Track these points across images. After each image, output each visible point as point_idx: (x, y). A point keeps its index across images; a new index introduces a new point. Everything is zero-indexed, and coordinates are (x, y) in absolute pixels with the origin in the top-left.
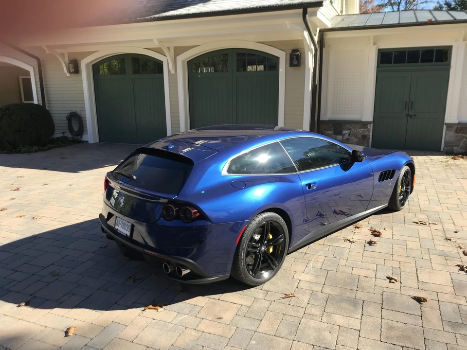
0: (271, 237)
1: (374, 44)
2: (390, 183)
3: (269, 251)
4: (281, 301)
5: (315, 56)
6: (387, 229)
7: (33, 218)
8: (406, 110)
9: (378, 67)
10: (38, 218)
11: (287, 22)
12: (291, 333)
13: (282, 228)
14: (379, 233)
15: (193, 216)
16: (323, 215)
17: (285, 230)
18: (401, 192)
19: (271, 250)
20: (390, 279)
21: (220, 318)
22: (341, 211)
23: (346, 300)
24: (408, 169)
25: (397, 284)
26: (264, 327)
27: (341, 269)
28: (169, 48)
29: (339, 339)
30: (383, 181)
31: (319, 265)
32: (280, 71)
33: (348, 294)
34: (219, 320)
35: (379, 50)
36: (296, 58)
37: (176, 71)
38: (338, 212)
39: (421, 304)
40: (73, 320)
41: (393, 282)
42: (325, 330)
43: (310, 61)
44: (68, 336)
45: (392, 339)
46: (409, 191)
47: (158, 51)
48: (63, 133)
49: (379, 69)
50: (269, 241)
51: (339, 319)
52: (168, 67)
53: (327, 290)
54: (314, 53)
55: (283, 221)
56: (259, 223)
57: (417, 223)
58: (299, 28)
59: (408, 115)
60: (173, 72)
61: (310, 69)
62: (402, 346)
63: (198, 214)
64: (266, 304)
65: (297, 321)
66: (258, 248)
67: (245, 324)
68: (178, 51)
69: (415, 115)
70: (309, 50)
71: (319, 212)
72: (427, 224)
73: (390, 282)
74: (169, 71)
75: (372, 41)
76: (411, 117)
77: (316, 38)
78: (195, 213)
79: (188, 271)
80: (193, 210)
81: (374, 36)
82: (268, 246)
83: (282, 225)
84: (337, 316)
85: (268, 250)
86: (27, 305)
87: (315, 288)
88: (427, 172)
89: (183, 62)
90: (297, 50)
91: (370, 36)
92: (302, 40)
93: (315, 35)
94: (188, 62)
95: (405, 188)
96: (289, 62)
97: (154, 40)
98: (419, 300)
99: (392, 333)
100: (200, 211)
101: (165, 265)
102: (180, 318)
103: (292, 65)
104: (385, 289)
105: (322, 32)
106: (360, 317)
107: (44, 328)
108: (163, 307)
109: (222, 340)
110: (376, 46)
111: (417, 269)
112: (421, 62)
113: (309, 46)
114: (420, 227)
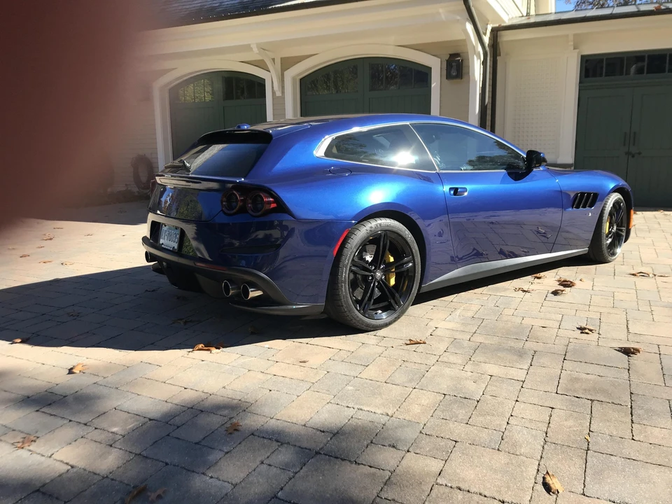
0: (392, 259)
1: (574, 49)
2: (591, 214)
3: (389, 283)
4: (402, 347)
5: (484, 63)
6: (584, 280)
7: (62, 264)
8: (624, 145)
9: (581, 82)
10: (68, 264)
11: (441, 10)
12: (411, 381)
13: (410, 247)
14: (571, 282)
15: (267, 207)
16: (482, 254)
17: (414, 251)
18: (610, 232)
19: (392, 282)
20: (582, 329)
21: (304, 362)
22: (511, 252)
23: (507, 349)
24: (619, 199)
25: (593, 336)
26: (371, 372)
27: (505, 318)
28: (274, 60)
29: (488, 389)
30: (578, 207)
31: (470, 314)
32: (433, 86)
33: (512, 344)
34: (302, 364)
35: (583, 57)
36: (456, 66)
37: (283, 92)
38: (507, 253)
39: (629, 356)
40: (84, 358)
41: (588, 333)
42: (466, 379)
43: (477, 70)
44: (73, 373)
45: (575, 391)
46: (624, 234)
47: (260, 64)
48: (126, 185)
49: (582, 85)
50: (389, 265)
51: (492, 369)
52: (273, 87)
53: (479, 339)
54: (482, 59)
55: (410, 235)
56: (371, 231)
57: (633, 275)
58: (459, 18)
59: (628, 153)
60: (278, 94)
61: (476, 82)
62: (591, 400)
63: (273, 205)
64: (379, 350)
65: (423, 368)
66: (370, 271)
67: (341, 368)
68: (287, 63)
69: (640, 153)
70: (475, 53)
71: (474, 249)
72: (651, 275)
73: (581, 333)
74: (274, 93)
75: (572, 43)
76: (633, 156)
77: (486, 39)
78: (270, 203)
79: (259, 293)
80: (267, 197)
81: (575, 35)
82: (386, 272)
83: (409, 241)
84: (488, 366)
85: (388, 280)
86: (22, 342)
87: (458, 336)
88: (656, 226)
89: (294, 79)
90: (457, 55)
91: (567, 36)
92: (464, 41)
93: (485, 34)
94: (301, 80)
95: (615, 228)
96: (445, 72)
97: (252, 46)
98: (627, 352)
99: (577, 386)
100: (278, 200)
101: (226, 284)
102: (243, 361)
103: (449, 76)
104: (571, 340)
105: (495, 32)
106: (526, 367)
107: (40, 365)
108: (222, 349)
109: (301, 384)
110: (577, 50)
111: (627, 321)
112: (647, 73)
113: (474, 47)
114: (638, 280)
